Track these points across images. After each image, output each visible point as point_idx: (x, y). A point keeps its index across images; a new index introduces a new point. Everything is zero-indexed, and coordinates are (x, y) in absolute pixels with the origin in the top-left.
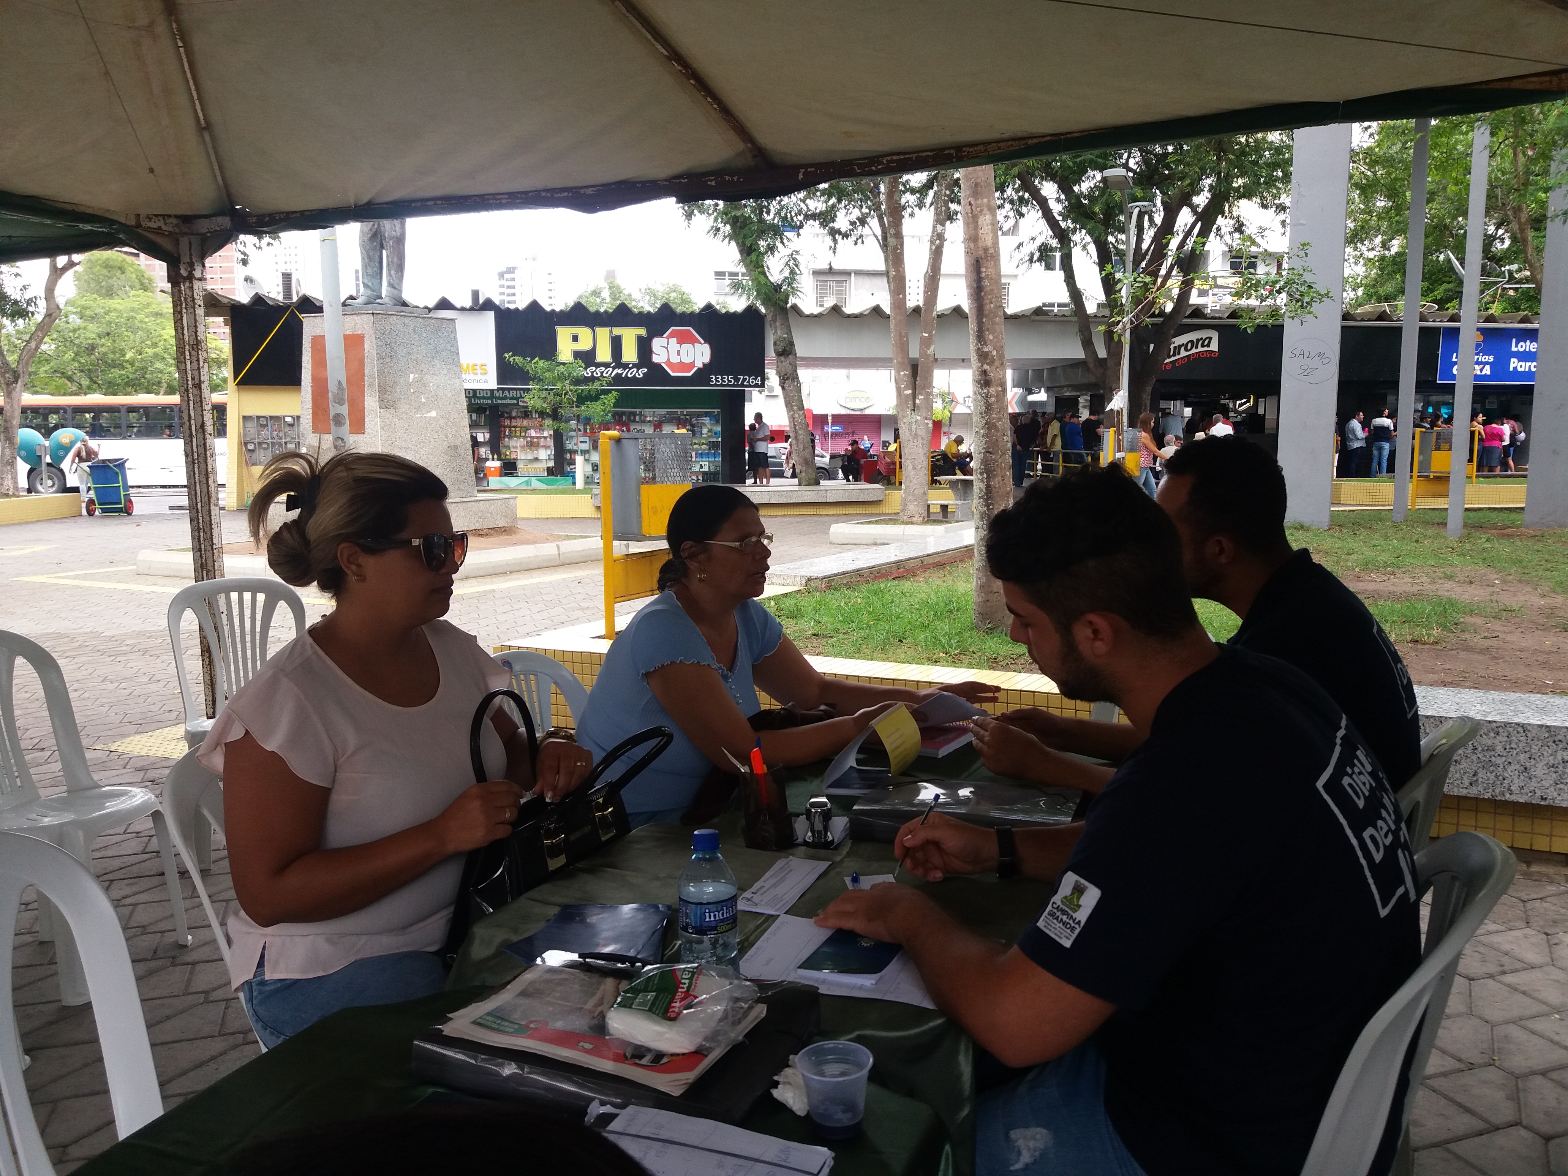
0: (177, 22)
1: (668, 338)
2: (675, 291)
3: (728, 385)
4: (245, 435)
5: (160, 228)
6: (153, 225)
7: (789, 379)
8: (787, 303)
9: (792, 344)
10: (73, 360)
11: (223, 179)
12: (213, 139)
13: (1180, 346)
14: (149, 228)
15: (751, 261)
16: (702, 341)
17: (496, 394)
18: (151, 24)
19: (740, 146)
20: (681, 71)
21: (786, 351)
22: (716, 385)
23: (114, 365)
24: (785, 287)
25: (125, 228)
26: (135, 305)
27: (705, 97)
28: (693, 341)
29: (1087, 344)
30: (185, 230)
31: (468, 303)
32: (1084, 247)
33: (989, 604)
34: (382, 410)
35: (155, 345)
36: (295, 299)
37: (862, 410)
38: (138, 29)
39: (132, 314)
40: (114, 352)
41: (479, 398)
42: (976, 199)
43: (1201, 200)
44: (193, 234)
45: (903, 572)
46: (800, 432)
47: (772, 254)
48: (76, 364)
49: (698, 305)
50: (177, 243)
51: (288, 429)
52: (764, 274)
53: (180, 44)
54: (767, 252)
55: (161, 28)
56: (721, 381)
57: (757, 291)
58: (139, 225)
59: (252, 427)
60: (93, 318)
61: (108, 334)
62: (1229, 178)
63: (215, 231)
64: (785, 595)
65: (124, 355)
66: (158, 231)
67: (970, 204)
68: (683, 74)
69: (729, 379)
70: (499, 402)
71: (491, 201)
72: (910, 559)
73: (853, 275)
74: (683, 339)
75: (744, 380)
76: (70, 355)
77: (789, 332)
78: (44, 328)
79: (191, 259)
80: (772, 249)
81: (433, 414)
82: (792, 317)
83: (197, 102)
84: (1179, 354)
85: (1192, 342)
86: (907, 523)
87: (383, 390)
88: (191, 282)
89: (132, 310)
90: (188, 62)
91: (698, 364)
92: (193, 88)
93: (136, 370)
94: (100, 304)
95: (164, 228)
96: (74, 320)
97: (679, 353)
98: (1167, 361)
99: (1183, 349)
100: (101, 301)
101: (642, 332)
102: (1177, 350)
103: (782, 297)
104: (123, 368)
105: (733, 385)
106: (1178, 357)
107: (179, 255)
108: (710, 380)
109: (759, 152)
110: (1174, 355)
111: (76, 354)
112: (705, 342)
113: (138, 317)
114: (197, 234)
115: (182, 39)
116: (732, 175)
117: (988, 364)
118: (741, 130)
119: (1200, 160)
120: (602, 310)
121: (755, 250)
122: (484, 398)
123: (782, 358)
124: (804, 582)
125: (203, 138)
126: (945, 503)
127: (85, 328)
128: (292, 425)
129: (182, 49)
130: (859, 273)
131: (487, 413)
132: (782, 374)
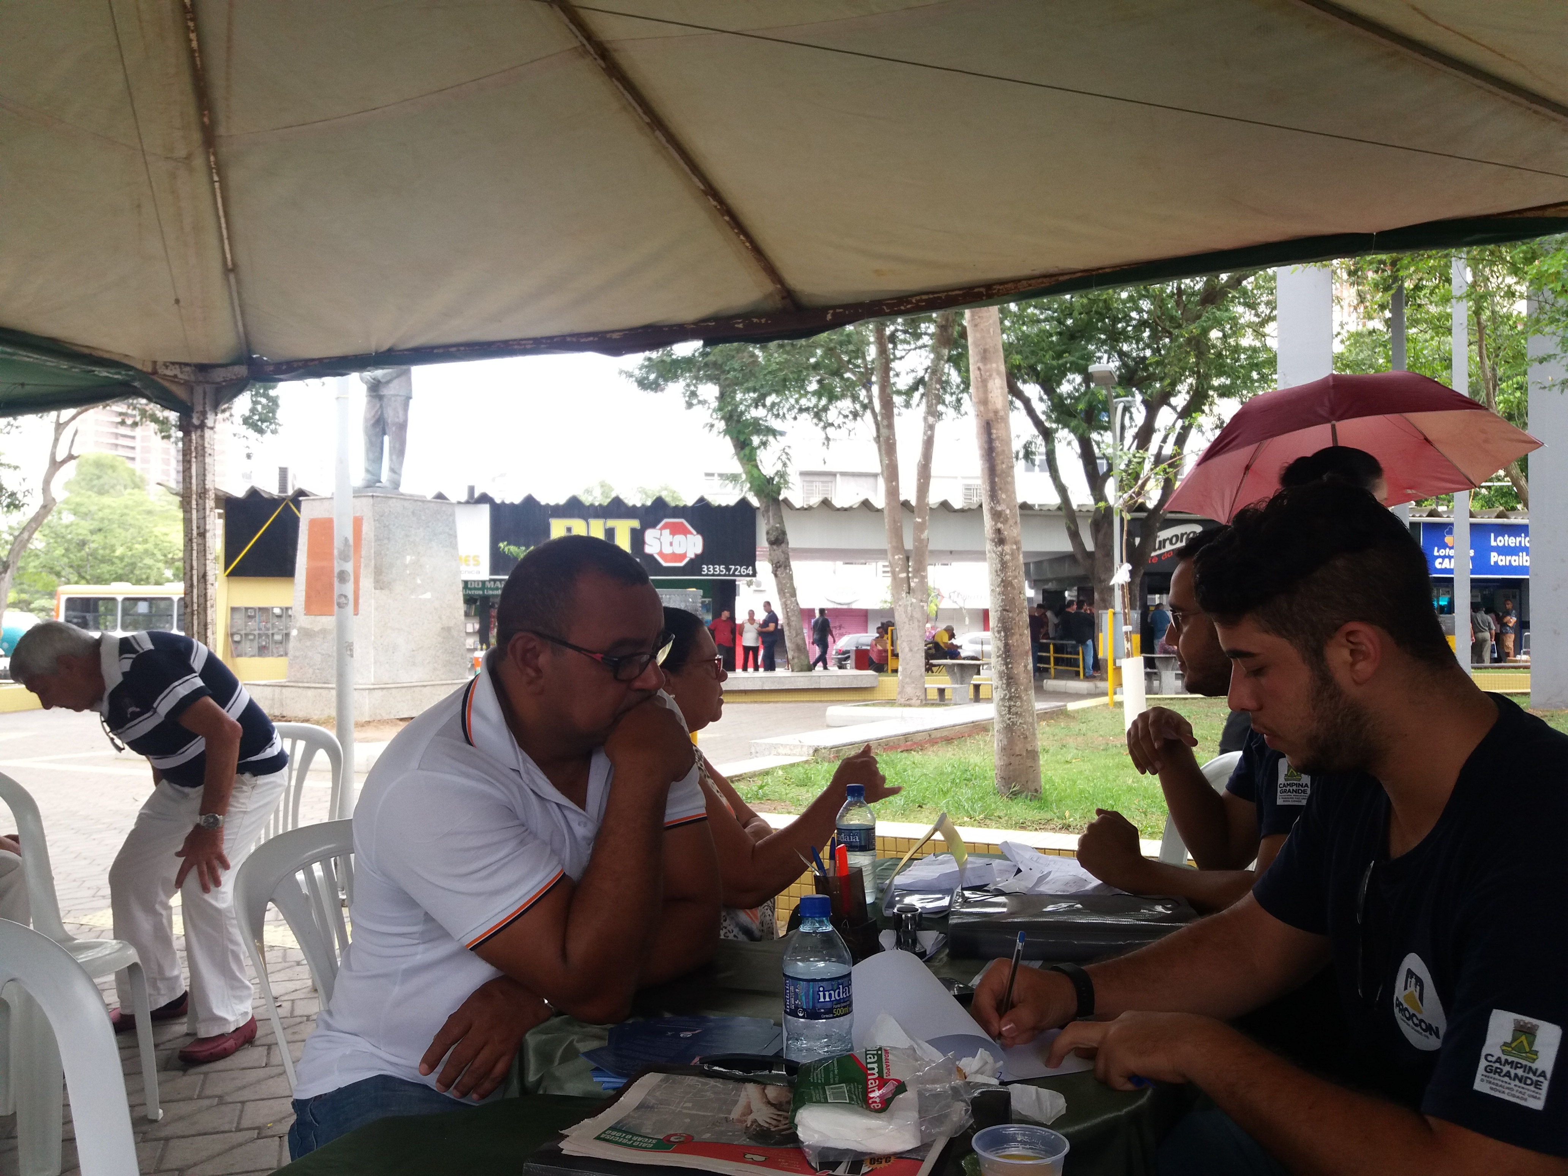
0: (215, 154)
1: (661, 529)
2: (666, 489)
3: (719, 575)
4: (232, 626)
5: (175, 376)
6: (169, 372)
7: (781, 567)
8: (779, 494)
9: (784, 533)
10: (63, 555)
11: (244, 326)
12: (238, 282)
13: (1165, 541)
14: (165, 375)
15: (745, 455)
16: (694, 532)
17: (488, 585)
18: (189, 157)
19: (769, 287)
20: (716, 207)
21: (778, 540)
22: (707, 575)
23: (103, 560)
24: (777, 479)
25: (141, 375)
26: (130, 503)
27: (738, 234)
28: (685, 532)
29: (1074, 535)
30: (201, 379)
31: (464, 498)
32: (1069, 443)
33: (1011, 768)
34: (377, 591)
35: (145, 541)
36: (290, 492)
37: (848, 604)
38: (176, 160)
39: (126, 511)
40: (104, 548)
41: (471, 589)
42: (985, 364)
43: (1180, 400)
44: (208, 382)
45: (912, 745)
46: (792, 619)
47: (765, 448)
48: (66, 560)
49: (690, 501)
50: (191, 391)
51: (275, 620)
52: (757, 467)
53: (216, 178)
54: (759, 447)
55: (199, 162)
56: (713, 571)
57: (751, 483)
58: (155, 372)
59: (240, 618)
60: (86, 514)
61: (100, 530)
62: (1207, 377)
63: (231, 380)
64: (793, 765)
65: (114, 551)
66: (174, 379)
67: (979, 369)
68: (718, 210)
69: (720, 569)
70: (491, 592)
71: (516, 347)
72: (918, 732)
73: (838, 476)
74: (676, 530)
75: (736, 570)
76: (60, 551)
77: (781, 522)
78: (37, 521)
79: (204, 408)
80: (764, 444)
81: (428, 595)
82: (783, 507)
83: (226, 242)
84: (1164, 547)
85: (1177, 536)
86: (905, 706)
87: (378, 571)
88: (203, 431)
89: (126, 507)
90: (223, 198)
91: (691, 555)
92: (224, 225)
93: (125, 566)
94: (93, 501)
95: (180, 376)
96: (68, 518)
97: (671, 544)
98: (1153, 554)
99: (1168, 543)
100: (95, 498)
101: (635, 524)
102: (1163, 544)
103: (775, 489)
104: (113, 563)
105: (725, 575)
106: (1163, 551)
107: (193, 404)
108: (701, 570)
109: (788, 294)
110: (1160, 548)
111: (67, 550)
112: (698, 533)
113: (131, 513)
114: (213, 383)
115: (218, 174)
116: (760, 317)
117: (1001, 523)
118: (771, 271)
119: (1180, 360)
120: (597, 504)
121: (748, 445)
122: (475, 589)
123: (775, 547)
124: (811, 752)
125: (228, 281)
126: (942, 686)
127: (77, 524)
128: (279, 617)
129: (217, 185)
130: (843, 474)
131: (478, 603)
132: (775, 562)
